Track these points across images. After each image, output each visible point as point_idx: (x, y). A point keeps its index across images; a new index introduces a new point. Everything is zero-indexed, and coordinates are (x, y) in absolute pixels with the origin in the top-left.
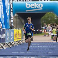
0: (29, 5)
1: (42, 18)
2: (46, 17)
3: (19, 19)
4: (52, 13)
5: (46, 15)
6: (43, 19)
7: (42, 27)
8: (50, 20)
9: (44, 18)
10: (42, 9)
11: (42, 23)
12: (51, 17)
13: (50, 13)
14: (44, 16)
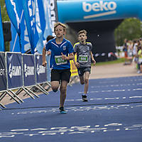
0: (89, 5)
1: (116, 30)
2: (124, 27)
3: (71, 33)
4: (135, 18)
5: (123, 23)
6: (118, 31)
7: (117, 48)
8: (133, 34)
9: (120, 30)
10: (115, 12)
11: (116, 39)
12: (134, 28)
13: (131, 19)
14: (120, 26)
